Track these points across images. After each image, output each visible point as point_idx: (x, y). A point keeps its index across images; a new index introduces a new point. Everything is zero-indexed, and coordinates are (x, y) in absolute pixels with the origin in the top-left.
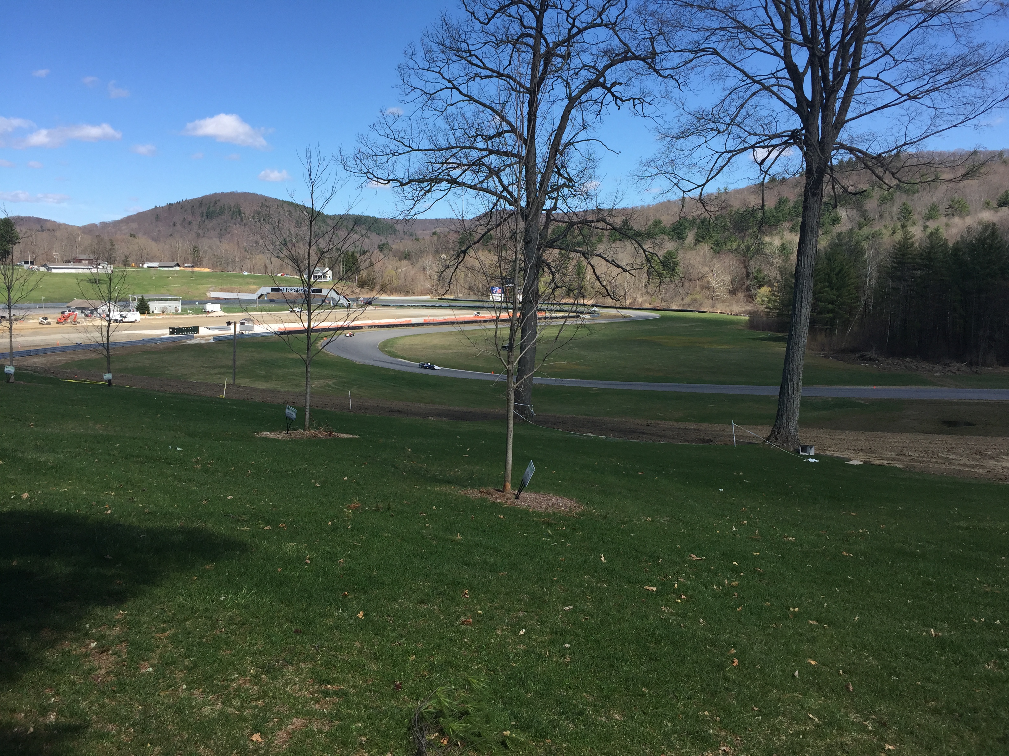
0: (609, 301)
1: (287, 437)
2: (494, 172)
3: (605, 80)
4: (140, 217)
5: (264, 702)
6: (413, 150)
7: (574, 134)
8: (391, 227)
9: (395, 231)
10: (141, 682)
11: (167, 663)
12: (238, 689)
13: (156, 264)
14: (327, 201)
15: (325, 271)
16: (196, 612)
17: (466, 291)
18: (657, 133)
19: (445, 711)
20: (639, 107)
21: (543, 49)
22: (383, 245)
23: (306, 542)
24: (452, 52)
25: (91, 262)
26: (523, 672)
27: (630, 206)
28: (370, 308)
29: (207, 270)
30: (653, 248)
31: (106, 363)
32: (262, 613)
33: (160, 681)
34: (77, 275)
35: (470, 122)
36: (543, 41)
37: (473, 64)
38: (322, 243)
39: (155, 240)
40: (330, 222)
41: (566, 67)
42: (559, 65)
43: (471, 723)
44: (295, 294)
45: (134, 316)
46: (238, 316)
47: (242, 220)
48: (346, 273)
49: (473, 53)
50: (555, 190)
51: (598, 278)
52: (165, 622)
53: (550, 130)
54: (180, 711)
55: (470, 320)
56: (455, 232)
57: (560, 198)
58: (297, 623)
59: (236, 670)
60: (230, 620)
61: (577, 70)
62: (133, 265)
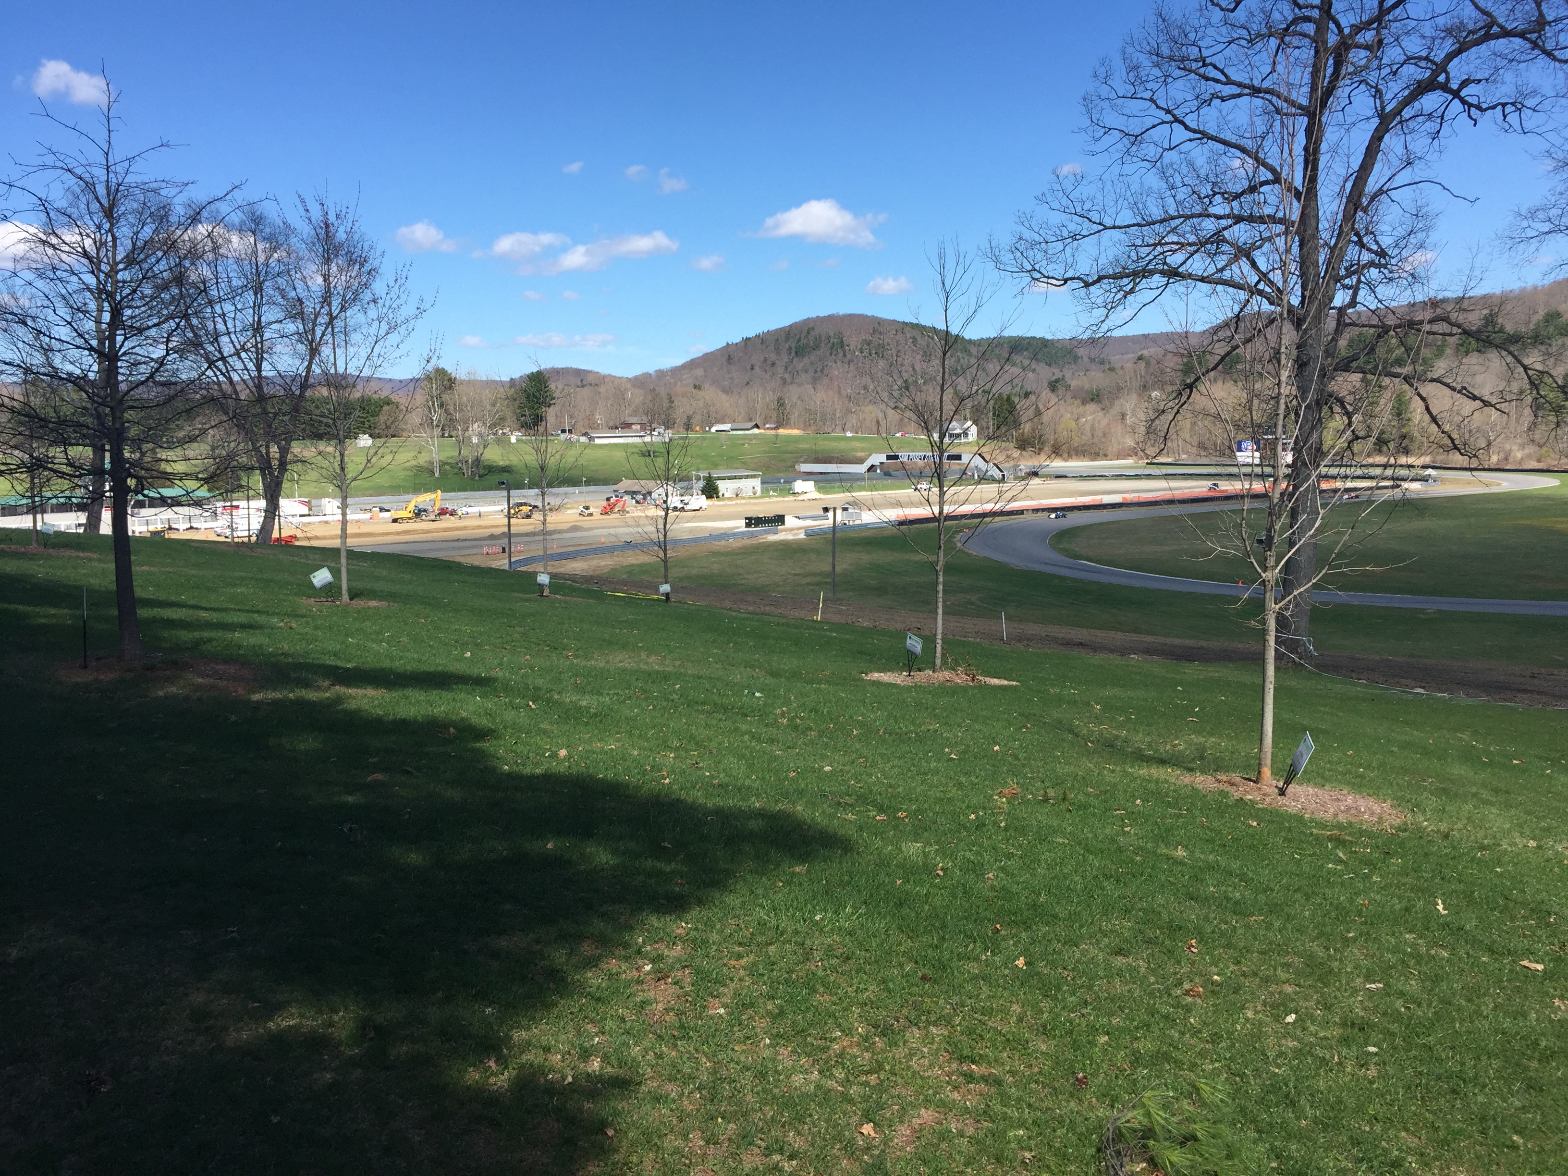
0: (1457, 459)
1: (909, 682)
2: (1245, 252)
3: (1448, 79)
4: (707, 360)
5: (879, 1078)
6: (1106, 228)
7: (1389, 175)
8: (1070, 352)
9: (1076, 358)
10: (710, 1027)
11: (744, 1004)
12: (841, 1055)
13: (727, 427)
14: (969, 320)
15: (966, 426)
16: (782, 934)
17: (1194, 450)
18: (1549, 161)
19: (1157, 1129)
20: (1513, 118)
21: (1332, 39)
22: (1057, 381)
23: (937, 843)
24: (1173, 64)
25: (643, 428)
26: (1291, 1085)
27: (1498, 291)
28: (1036, 481)
29: (796, 432)
30: (1543, 362)
31: (663, 570)
32: (874, 945)
33: (735, 1029)
34: (626, 445)
35: (1203, 173)
36: (1332, 26)
37: (1207, 79)
38: (962, 384)
39: (726, 391)
40: (974, 350)
41: (1375, 63)
42: (1363, 62)
43: (1201, 1155)
44: (921, 463)
45: (698, 501)
46: (837, 498)
47: (845, 355)
48: (998, 428)
49: (1208, 61)
50: (1354, 273)
51: (1434, 419)
52: (740, 944)
53: (1343, 172)
54: (762, 1075)
55: (1201, 496)
56: (1175, 354)
57: (1362, 285)
58: (924, 965)
59: (839, 1026)
60: (829, 952)
61: (1395, 67)
62: (698, 428)
